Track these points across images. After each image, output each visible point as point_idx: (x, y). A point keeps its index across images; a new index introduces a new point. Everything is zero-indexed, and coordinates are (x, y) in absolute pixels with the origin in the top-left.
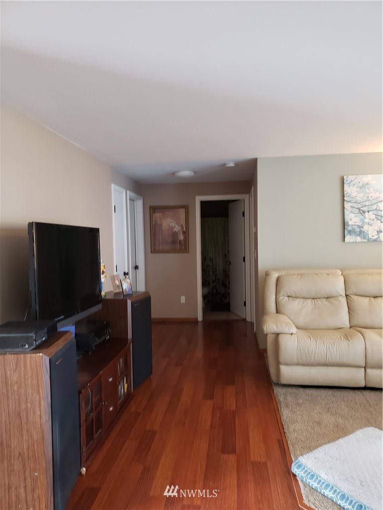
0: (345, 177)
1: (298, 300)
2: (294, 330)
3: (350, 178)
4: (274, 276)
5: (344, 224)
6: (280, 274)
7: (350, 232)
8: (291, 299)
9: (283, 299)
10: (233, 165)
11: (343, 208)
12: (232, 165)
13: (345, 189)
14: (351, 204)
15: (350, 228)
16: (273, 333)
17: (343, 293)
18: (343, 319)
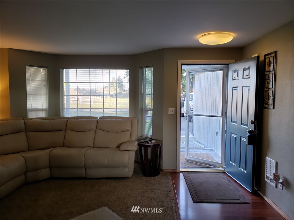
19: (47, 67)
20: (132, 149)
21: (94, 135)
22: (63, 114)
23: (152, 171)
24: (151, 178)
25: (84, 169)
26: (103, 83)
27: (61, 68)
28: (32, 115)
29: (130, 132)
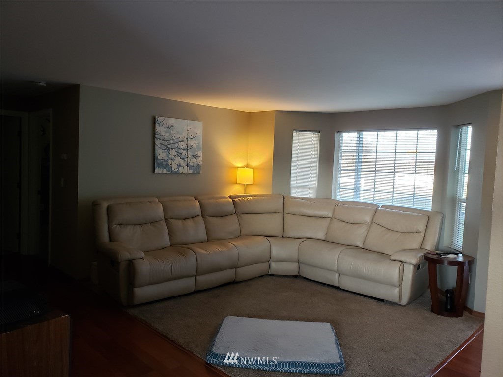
0: (156, 117)
1: (129, 227)
2: (143, 255)
3: (160, 119)
4: (105, 205)
5: (154, 158)
6: (109, 204)
7: (160, 165)
8: (122, 226)
9: (116, 228)
10: (45, 85)
11: (154, 144)
12: (43, 84)
13: (156, 128)
14: (160, 141)
15: (159, 162)
16: (126, 261)
17: (163, 218)
18: (166, 240)
19: (319, 131)
20: (408, 260)
21: (367, 232)
22: (335, 196)
23: (449, 308)
24: (439, 316)
25: (337, 275)
26: (396, 152)
27: (338, 132)
28: (295, 193)
29: (423, 235)
